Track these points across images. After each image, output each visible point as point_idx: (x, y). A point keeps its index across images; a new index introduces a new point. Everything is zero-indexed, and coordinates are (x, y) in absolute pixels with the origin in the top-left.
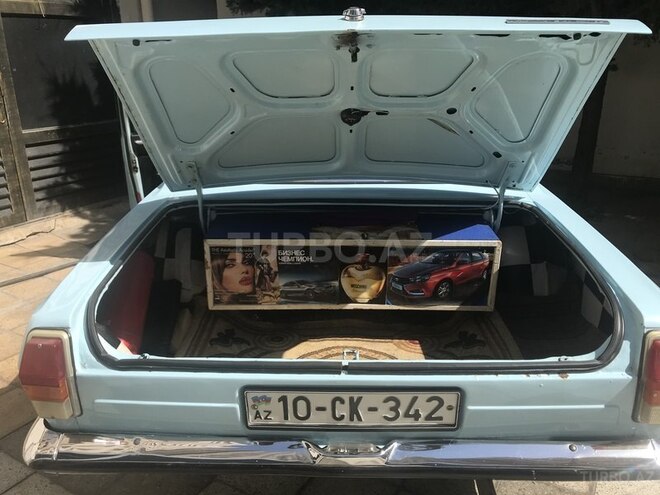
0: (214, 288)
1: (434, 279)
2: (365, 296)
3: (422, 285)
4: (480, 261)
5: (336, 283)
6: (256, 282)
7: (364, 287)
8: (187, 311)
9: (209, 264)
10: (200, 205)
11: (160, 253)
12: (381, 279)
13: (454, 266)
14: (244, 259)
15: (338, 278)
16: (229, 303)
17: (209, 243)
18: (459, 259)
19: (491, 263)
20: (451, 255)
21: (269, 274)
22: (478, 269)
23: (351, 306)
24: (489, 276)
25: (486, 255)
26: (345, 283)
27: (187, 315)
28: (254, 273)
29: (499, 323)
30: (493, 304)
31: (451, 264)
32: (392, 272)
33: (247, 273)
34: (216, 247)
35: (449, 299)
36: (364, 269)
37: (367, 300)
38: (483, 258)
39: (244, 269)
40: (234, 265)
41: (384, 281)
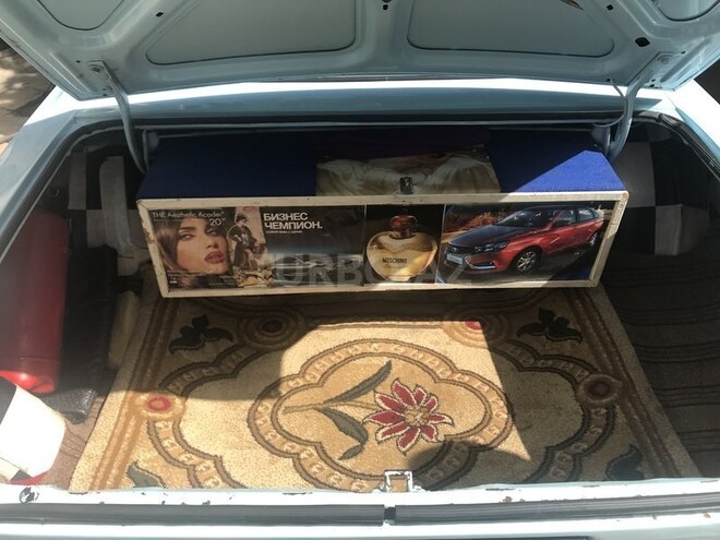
0: (166, 268)
1: (514, 247)
2: (405, 272)
3: (495, 255)
4: (590, 220)
5: (359, 258)
6: (232, 258)
7: (402, 261)
8: (131, 294)
9: (152, 236)
10: (126, 127)
11: (76, 201)
12: (430, 249)
13: (547, 229)
14: (208, 227)
15: (362, 251)
16: (194, 287)
17: (145, 206)
18: (557, 219)
19: (606, 223)
20: (543, 214)
21: (252, 247)
22: (585, 232)
23: (382, 287)
24: (599, 241)
25: (601, 212)
26: (374, 257)
27: (131, 299)
28: (228, 246)
29: (603, 302)
30: (598, 277)
31: (545, 226)
32: (449, 241)
33: (216, 246)
34: (159, 211)
35: (533, 272)
36: (404, 236)
37: (407, 279)
38: (595, 217)
39: (210, 241)
40: (192, 236)
41: (434, 252)
